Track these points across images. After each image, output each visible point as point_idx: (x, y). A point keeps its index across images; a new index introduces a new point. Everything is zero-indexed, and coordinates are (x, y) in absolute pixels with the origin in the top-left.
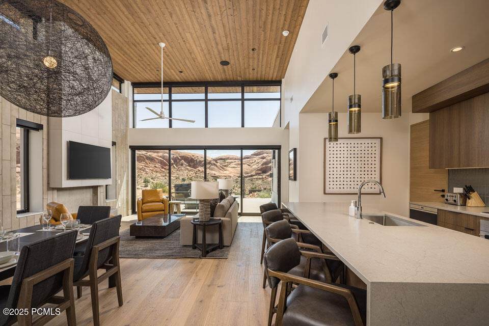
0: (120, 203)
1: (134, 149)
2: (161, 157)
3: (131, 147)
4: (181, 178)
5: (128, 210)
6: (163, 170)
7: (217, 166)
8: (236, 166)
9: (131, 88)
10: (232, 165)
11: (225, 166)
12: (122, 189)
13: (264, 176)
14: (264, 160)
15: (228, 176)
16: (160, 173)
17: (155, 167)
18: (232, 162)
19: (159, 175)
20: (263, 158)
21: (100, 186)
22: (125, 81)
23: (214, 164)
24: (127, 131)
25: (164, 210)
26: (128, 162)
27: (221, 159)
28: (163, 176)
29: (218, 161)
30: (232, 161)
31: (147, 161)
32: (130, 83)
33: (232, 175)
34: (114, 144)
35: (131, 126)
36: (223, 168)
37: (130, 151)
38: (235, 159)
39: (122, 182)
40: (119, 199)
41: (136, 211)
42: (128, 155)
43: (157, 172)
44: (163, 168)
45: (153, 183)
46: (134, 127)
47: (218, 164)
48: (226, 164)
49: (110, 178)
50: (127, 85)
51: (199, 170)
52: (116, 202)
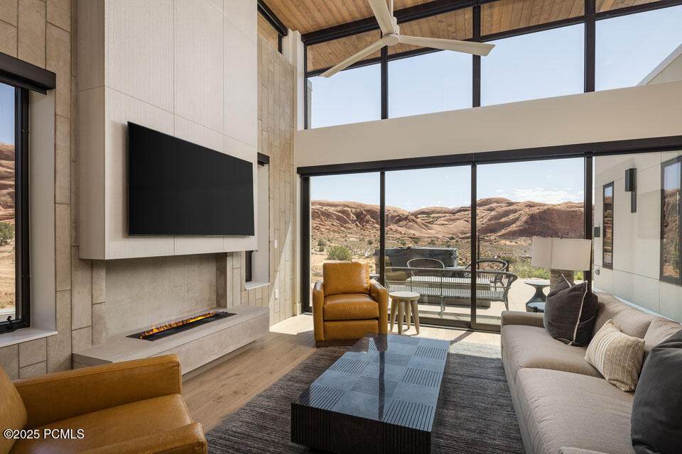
0: (277, 291)
1: (306, 174)
2: (339, 212)
3: (300, 170)
4: (366, 240)
5: (294, 303)
6: (342, 229)
7: (416, 223)
8: (446, 223)
9: (300, 45)
10: (440, 221)
11: (429, 223)
12: (282, 261)
13: (492, 238)
14: (493, 213)
15: (435, 237)
16: (339, 233)
17: (333, 225)
18: (440, 217)
19: (337, 235)
20: (491, 210)
21: (232, 254)
22: (290, 31)
23: (413, 220)
24: (292, 138)
25: (377, 319)
26: (294, 202)
27: (423, 213)
28: (343, 238)
29: (419, 216)
30: (440, 215)
31: (322, 217)
32: (299, 35)
33: (440, 236)
34: (263, 160)
35: (300, 126)
36: (426, 225)
37: (298, 180)
38: (445, 213)
39: (281, 245)
40: (277, 283)
41: (311, 305)
42: (293, 188)
43: (334, 231)
44: (342, 226)
45: (330, 246)
46: (306, 127)
47: (419, 220)
48: (431, 220)
49: (254, 235)
50: (293, 41)
51: (391, 229)
52: (270, 288)
